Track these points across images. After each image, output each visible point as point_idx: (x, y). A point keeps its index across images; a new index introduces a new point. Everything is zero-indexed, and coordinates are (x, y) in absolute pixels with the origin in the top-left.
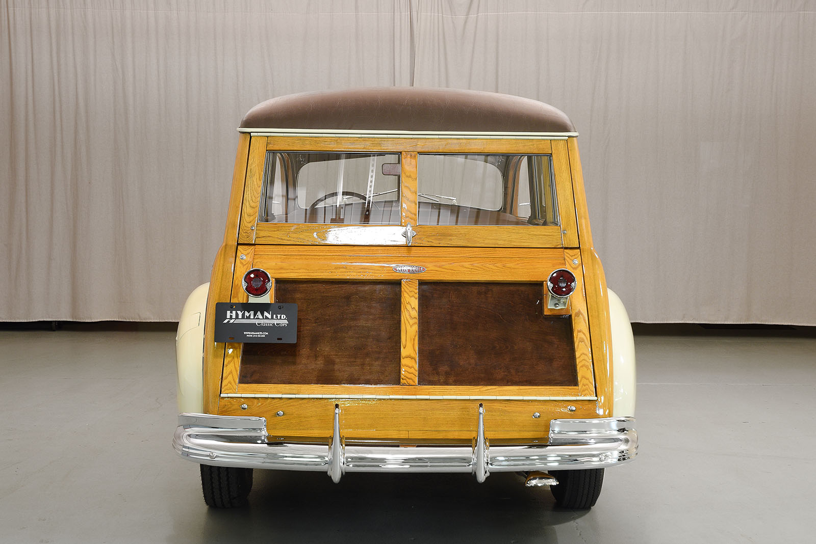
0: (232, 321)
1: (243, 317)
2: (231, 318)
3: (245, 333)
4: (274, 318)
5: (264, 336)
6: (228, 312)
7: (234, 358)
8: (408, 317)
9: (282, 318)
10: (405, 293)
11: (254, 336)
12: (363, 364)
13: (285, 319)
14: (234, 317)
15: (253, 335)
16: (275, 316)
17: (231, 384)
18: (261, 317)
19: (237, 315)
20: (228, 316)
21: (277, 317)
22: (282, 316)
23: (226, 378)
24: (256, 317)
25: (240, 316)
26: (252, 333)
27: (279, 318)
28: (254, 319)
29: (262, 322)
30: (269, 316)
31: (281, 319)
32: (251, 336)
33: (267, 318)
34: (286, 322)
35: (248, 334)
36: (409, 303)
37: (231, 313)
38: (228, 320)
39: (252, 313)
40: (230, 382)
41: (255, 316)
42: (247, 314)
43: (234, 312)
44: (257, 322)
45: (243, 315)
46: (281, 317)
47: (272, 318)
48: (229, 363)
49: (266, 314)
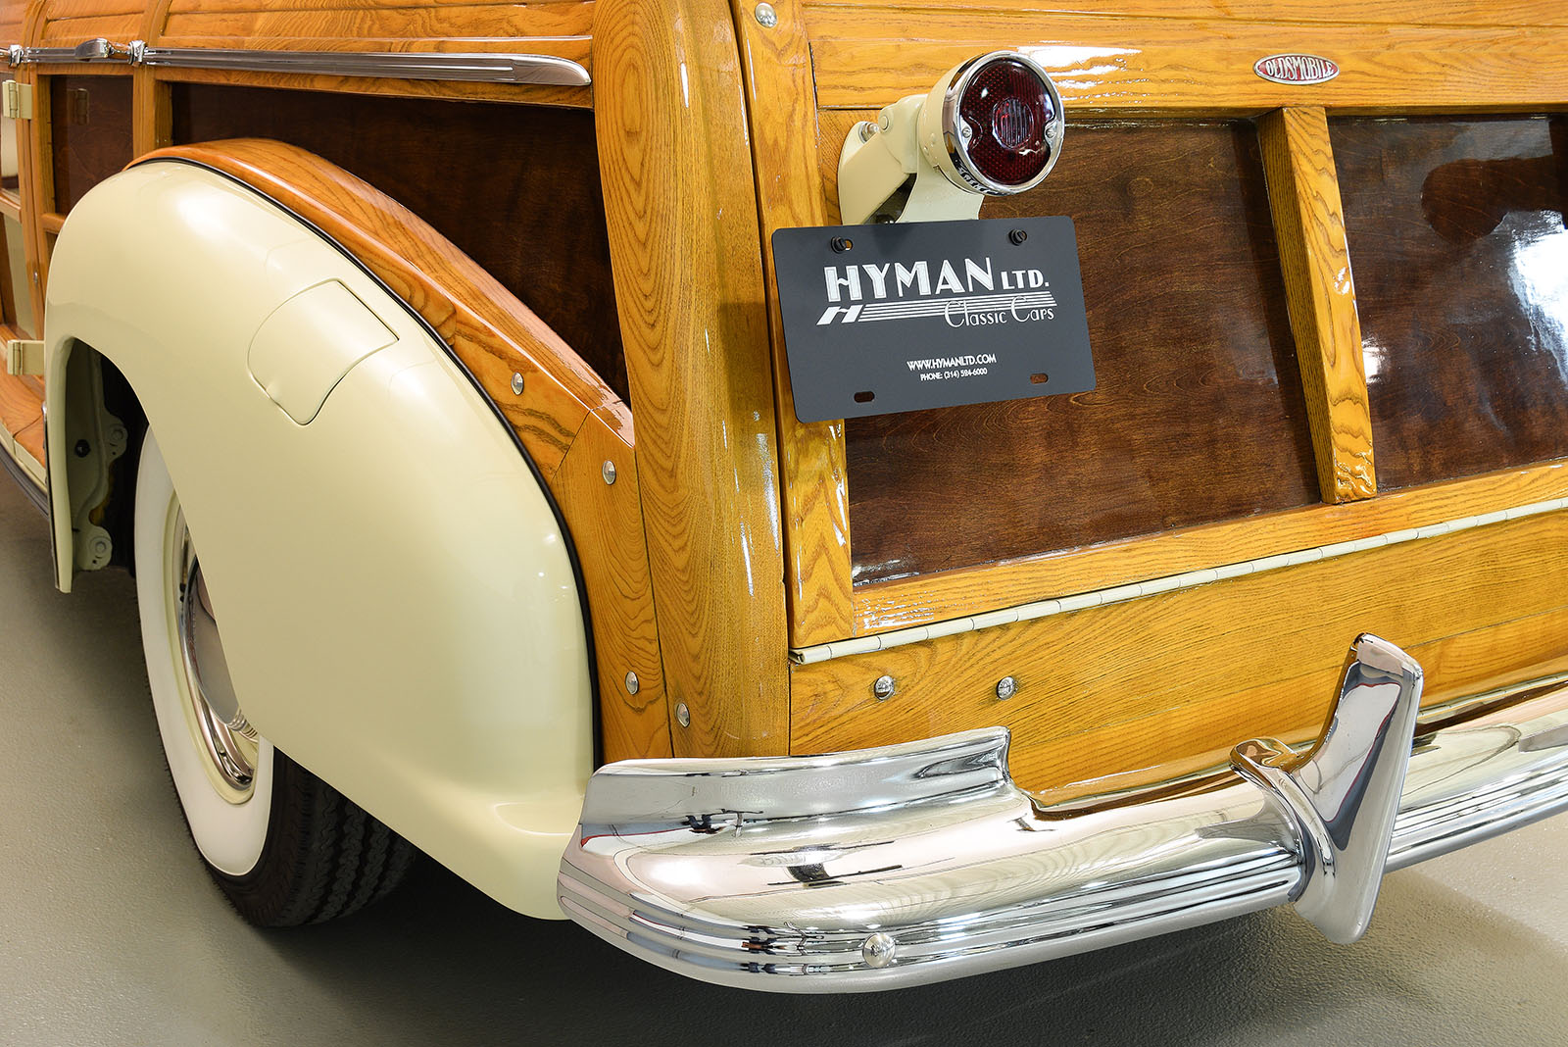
0: (852, 315)
1: (892, 295)
2: (846, 301)
3: (912, 365)
4: (1006, 286)
5: (983, 371)
6: (831, 273)
7: (822, 479)
8: (1326, 249)
9: (1033, 285)
10: (1303, 161)
11: (948, 375)
12: (1212, 442)
13: (1042, 288)
14: (856, 293)
15: (942, 370)
16: (1004, 275)
17: (828, 598)
18: (955, 285)
19: (866, 282)
20: (834, 295)
21: (1013, 280)
22: (1031, 273)
23: (807, 575)
24: (940, 287)
25: (880, 291)
26: (940, 363)
27: (1021, 285)
28: (933, 296)
29: (965, 306)
30: (987, 280)
31: (1027, 288)
32: (938, 376)
33: (979, 289)
34: (1047, 300)
35: (925, 371)
36: (1318, 197)
37: (842, 274)
38: (836, 310)
39: (921, 267)
40: (824, 594)
41: (933, 283)
42: (903, 276)
43: (852, 271)
44: (946, 310)
45: (890, 280)
46: (1026, 277)
47: (998, 288)
48: (808, 505)
49: (972, 269)
